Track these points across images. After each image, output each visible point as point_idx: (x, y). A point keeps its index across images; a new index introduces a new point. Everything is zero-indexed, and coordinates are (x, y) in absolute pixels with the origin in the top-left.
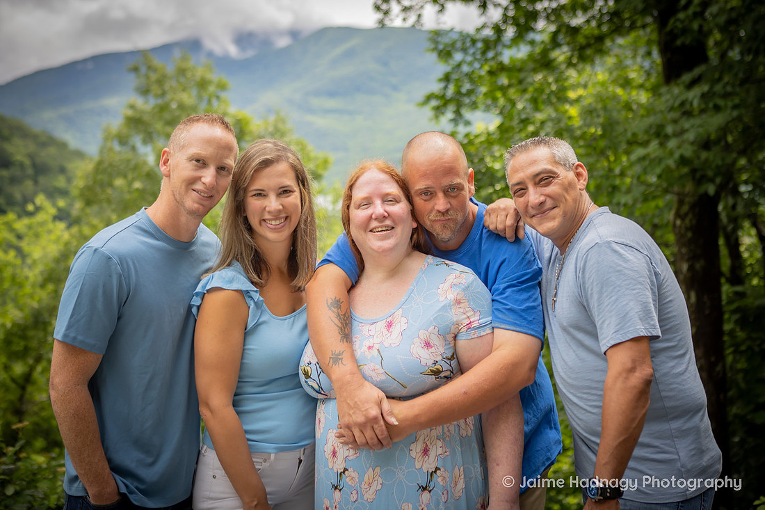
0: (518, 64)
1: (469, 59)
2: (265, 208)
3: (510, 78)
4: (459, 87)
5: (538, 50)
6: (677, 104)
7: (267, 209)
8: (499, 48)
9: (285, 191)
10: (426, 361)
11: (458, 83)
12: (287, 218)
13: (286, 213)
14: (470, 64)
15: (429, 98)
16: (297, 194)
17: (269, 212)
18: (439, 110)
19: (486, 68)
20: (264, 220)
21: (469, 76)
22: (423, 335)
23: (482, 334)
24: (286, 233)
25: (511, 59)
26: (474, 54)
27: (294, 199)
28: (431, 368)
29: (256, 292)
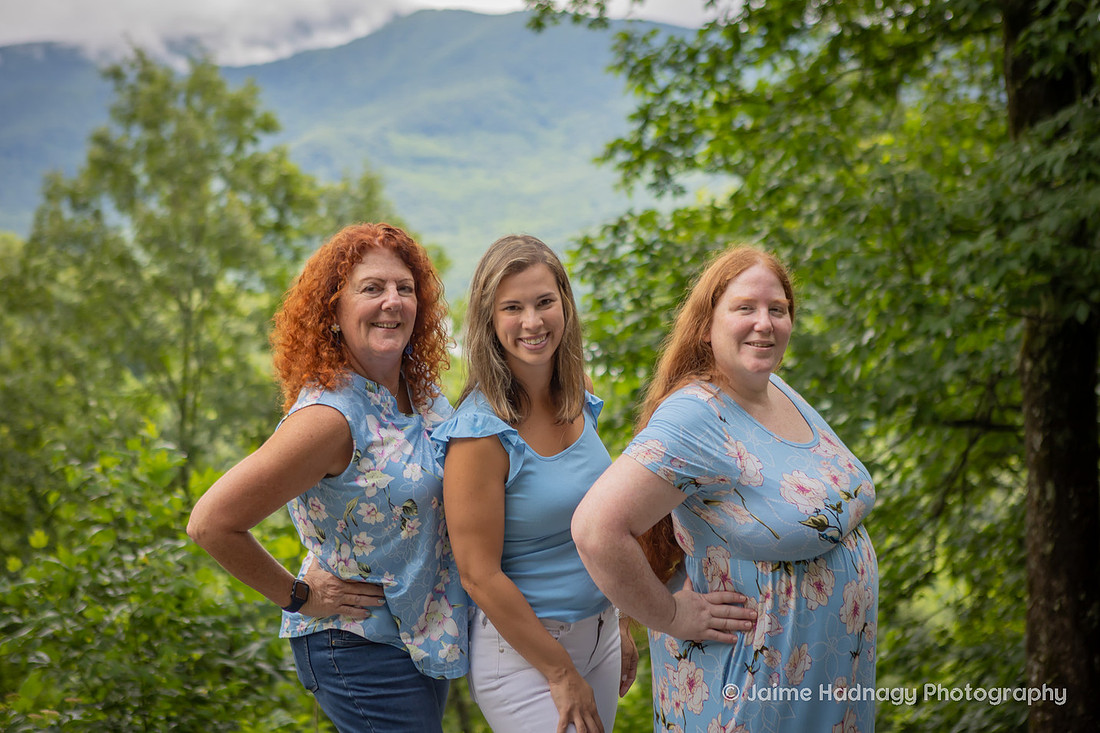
0: (770, 93)
1: (685, 81)
2: (521, 324)
3: (756, 115)
5: (804, 67)
6: (1027, 170)
7: (524, 326)
9: (543, 302)
10: (806, 508)
11: (665, 124)
12: (548, 334)
13: (546, 329)
14: (686, 90)
15: (612, 150)
16: (559, 303)
17: (527, 329)
18: (631, 169)
19: (712, 97)
20: (521, 339)
21: (682, 110)
24: (549, 353)
26: (693, 73)
27: (555, 310)
28: (813, 518)
29: (515, 433)
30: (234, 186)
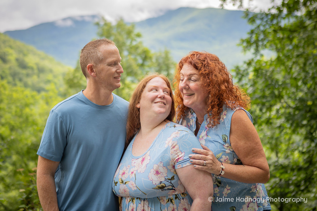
1: (264, 23)
3: (283, 34)
4: (258, 37)
8: (279, 19)
10: (156, 182)
11: (258, 35)
14: (264, 26)
18: (246, 48)
19: (273, 28)
21: (264, 32)
22: (155, 167)
23: (184, 166)
25: (285, 25)
26: (267, 21)
28: (158, 186)
30: (130, 53)
